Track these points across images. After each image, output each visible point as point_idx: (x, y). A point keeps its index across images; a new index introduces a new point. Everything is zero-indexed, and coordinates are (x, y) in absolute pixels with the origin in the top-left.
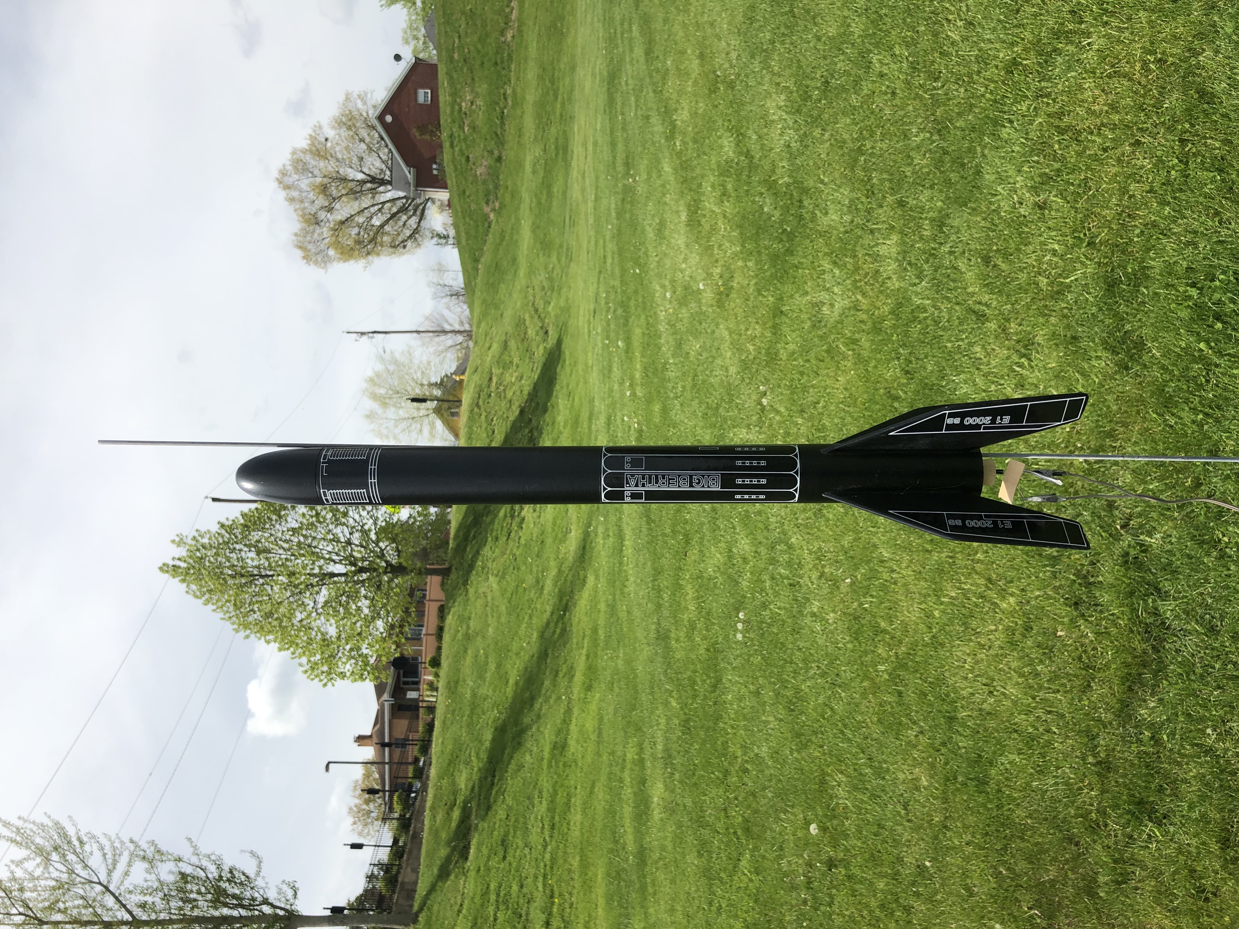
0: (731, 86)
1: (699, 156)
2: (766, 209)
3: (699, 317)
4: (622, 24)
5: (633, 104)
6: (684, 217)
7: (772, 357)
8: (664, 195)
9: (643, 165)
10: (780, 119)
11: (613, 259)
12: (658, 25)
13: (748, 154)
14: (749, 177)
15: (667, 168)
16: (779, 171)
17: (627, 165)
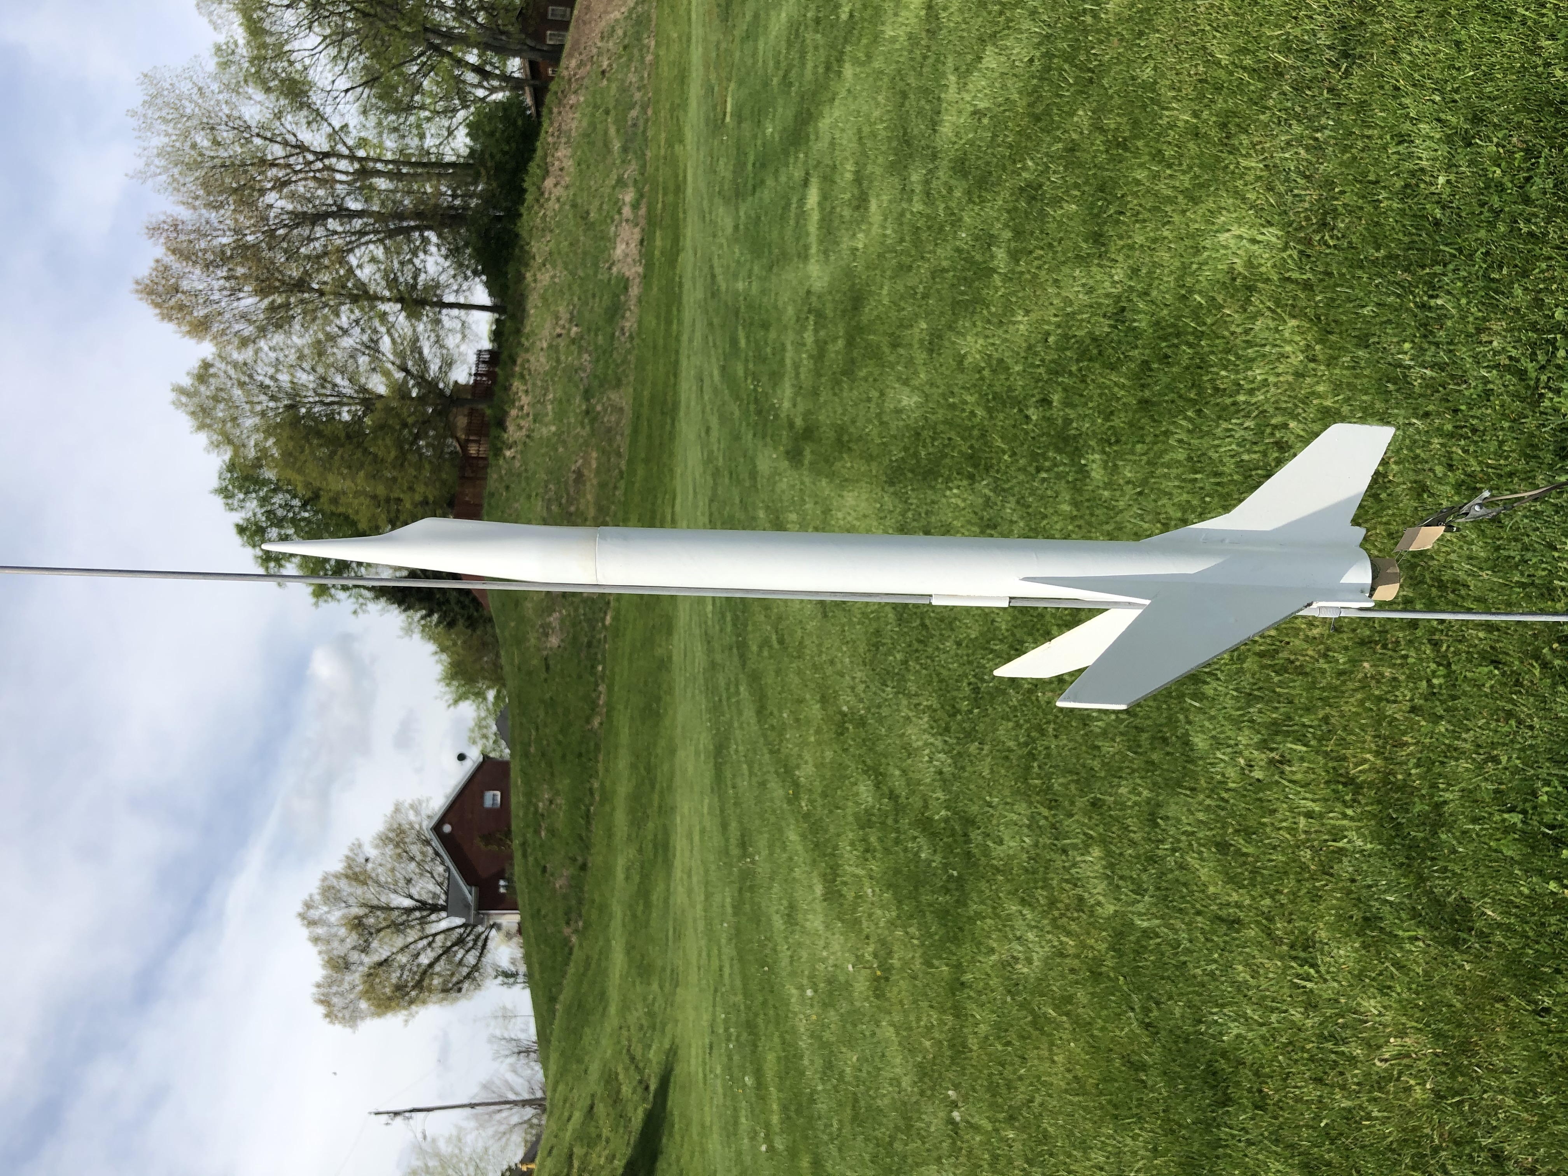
0: (862, 722)
1: (831, 812)
2: (923, 855)
3: (853, 1017)
4: (727, 689)
5: (746, 772)
6: (819, 890)
7: (959, 1048)
8: (791, 870)
9: (762, 841)
10: (926, 744)
11: (731, 966)
12: (769, 679)
13: (893, 796)
14: (896, 821)
15: (792, 836)
16: (933, 804)
17: (743, 845)
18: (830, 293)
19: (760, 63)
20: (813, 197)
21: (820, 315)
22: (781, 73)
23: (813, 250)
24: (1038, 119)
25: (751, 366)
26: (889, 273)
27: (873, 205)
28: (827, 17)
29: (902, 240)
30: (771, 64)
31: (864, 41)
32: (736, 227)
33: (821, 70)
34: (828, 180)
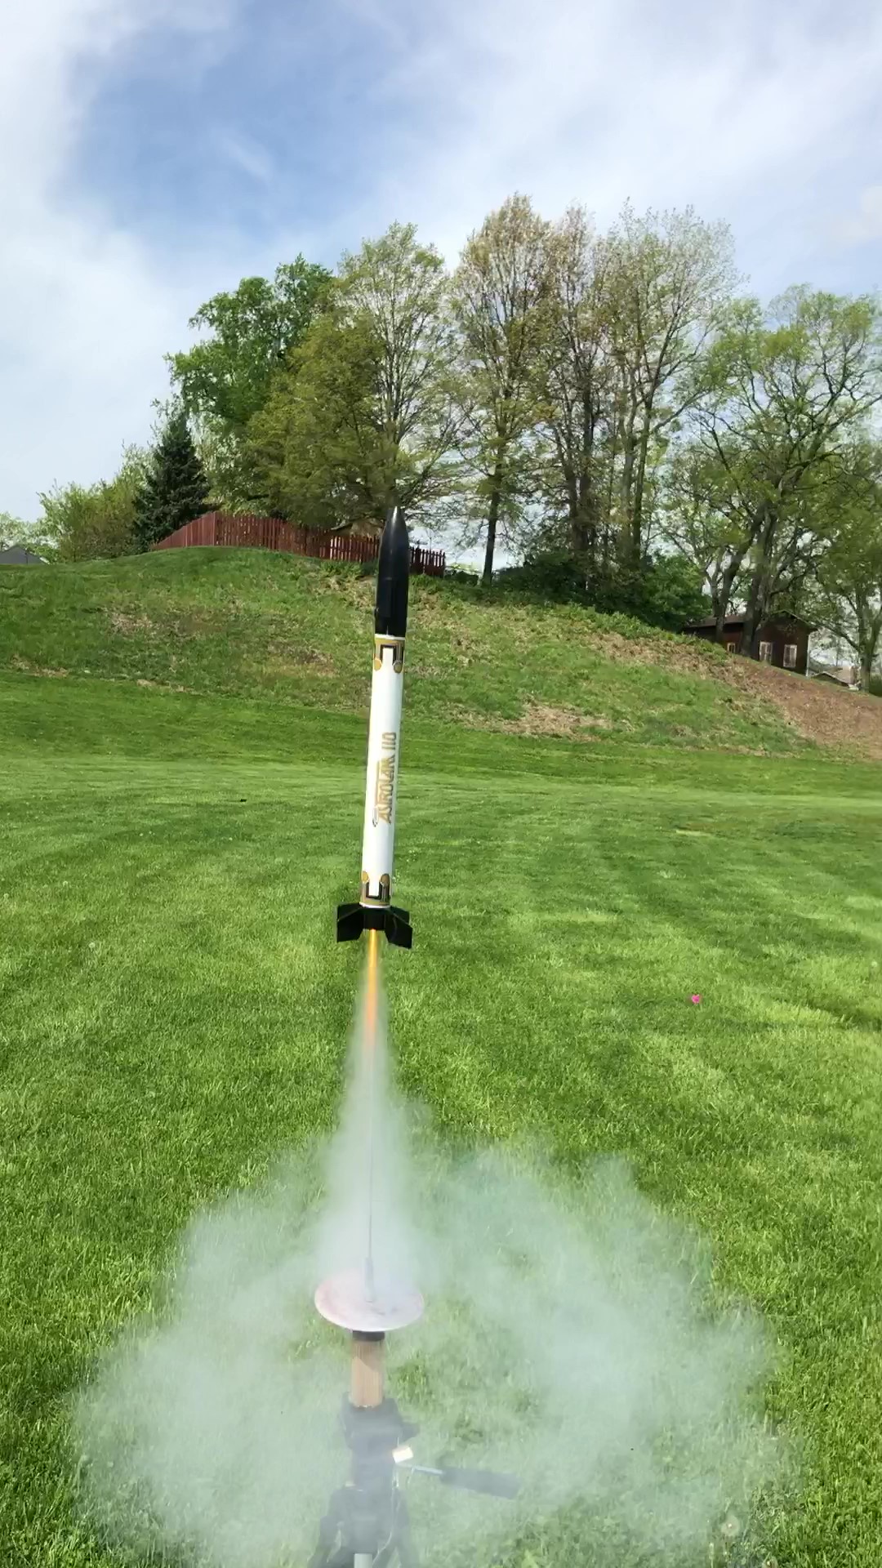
18: (507, 933)
19: (731, 867)
20: (599, 917)
21: (484, 922)
22: (719, 888)
23: (547, 916)
24: (661, 1113)
25: (431, 851)
26: (526, 988)
27: (589, 974)
28: (767, 933)
29: (556, 1000)
30: (729, 878)
31: (741, 967)
32: (569, 839)
33: (719, 927)
34: (614, 932)
